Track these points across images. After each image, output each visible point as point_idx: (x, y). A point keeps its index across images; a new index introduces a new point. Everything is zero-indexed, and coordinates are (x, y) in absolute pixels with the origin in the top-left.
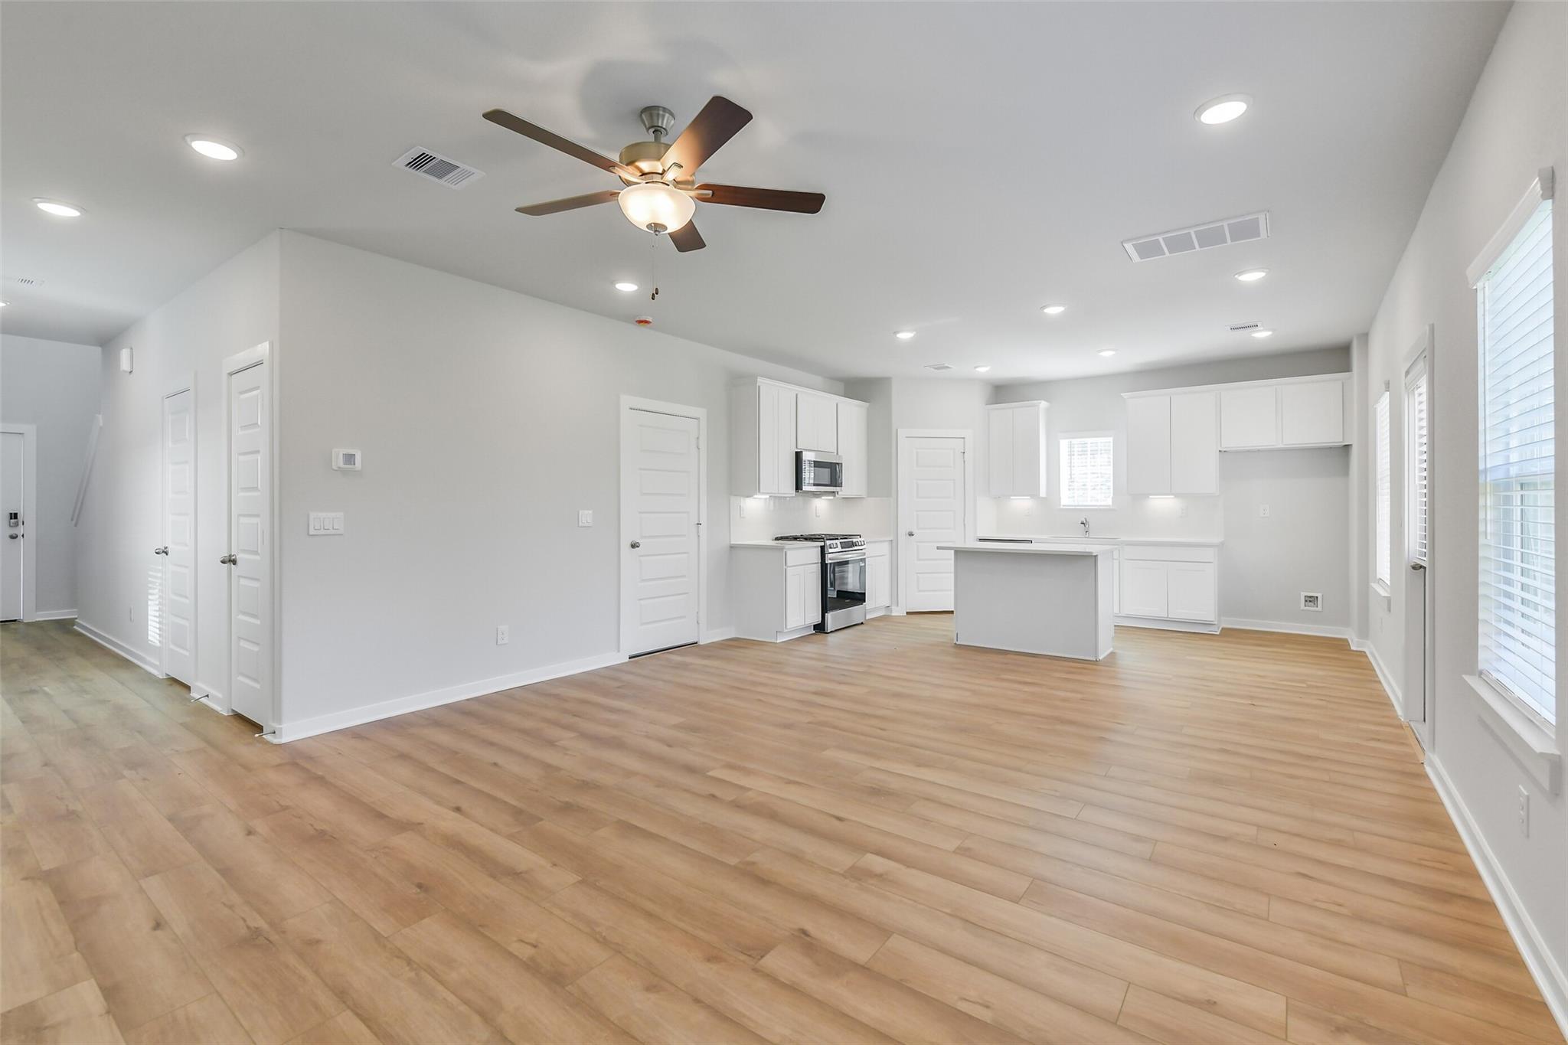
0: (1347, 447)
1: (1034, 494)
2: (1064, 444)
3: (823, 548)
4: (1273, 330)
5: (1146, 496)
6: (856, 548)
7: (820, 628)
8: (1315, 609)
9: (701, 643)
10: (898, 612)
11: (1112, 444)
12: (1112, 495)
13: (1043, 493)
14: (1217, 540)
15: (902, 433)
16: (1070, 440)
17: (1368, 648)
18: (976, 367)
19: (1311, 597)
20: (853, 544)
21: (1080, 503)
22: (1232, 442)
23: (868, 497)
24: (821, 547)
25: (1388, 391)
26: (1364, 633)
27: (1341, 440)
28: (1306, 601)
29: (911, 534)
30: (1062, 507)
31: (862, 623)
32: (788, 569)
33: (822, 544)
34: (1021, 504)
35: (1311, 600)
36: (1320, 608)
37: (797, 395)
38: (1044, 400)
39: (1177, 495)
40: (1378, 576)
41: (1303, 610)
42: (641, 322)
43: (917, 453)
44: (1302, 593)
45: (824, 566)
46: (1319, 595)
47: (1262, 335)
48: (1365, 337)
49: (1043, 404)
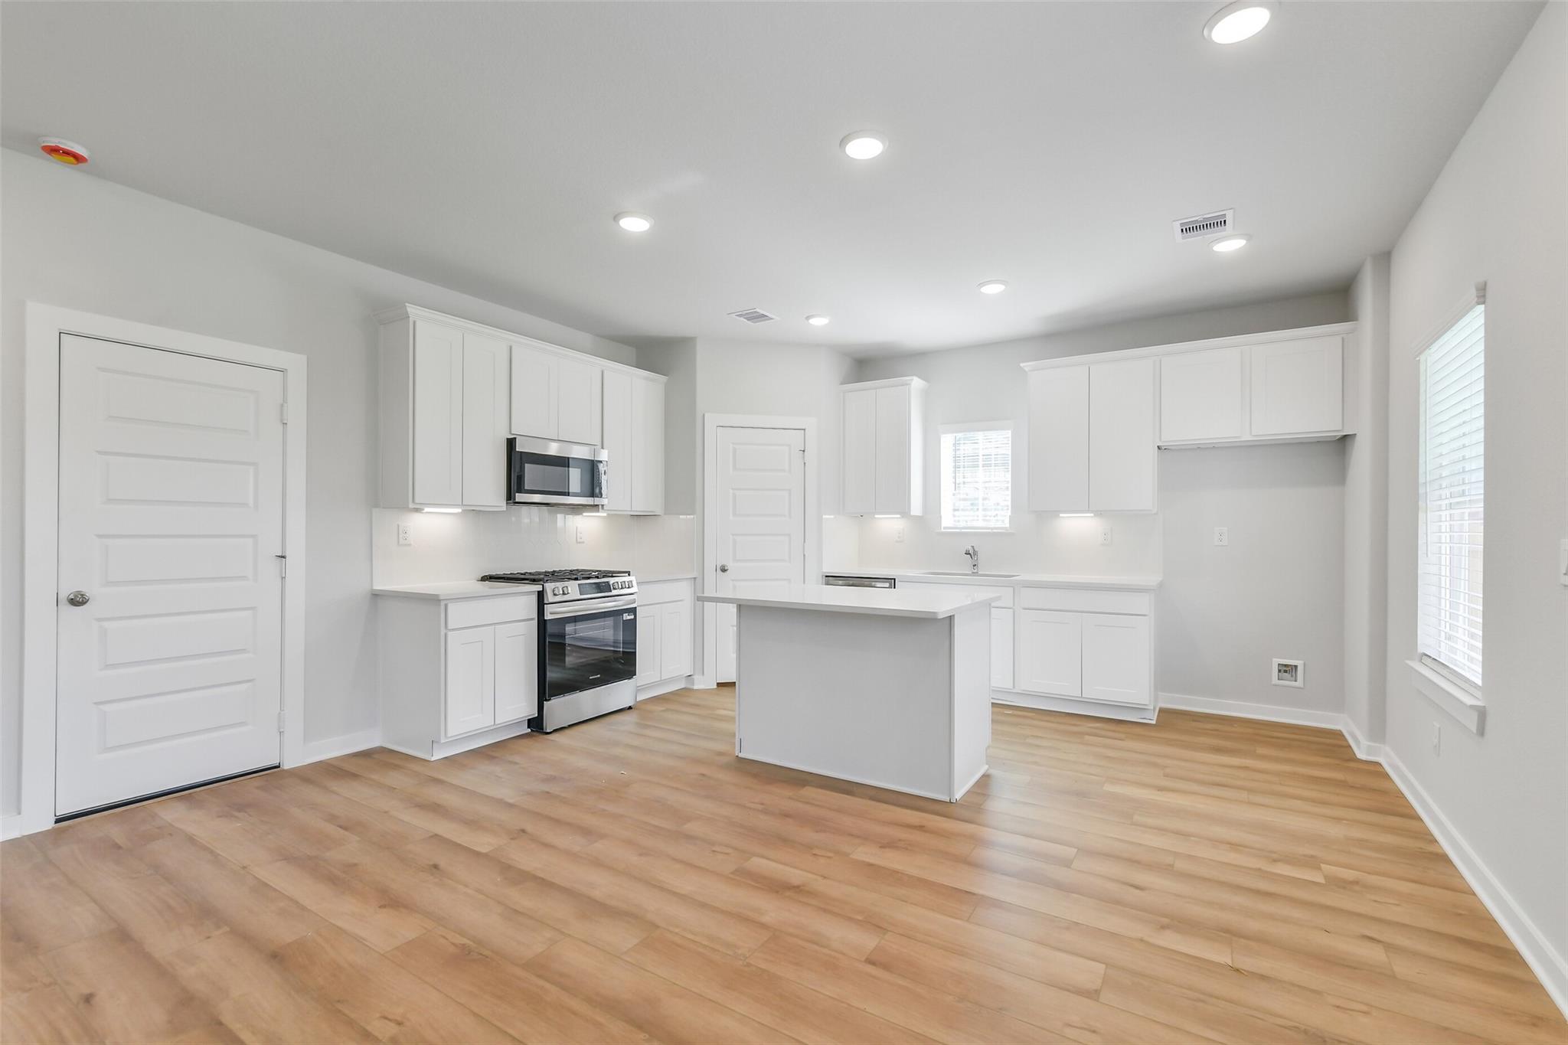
0: (1344, 442)
1: (905, 513)
2: (947, 441)
3: (541, 595)
4: (1249, 237)
5: (1055, 514)
6: (614, 592)
7: (536, 725)
8: (1293, 683)
9: (287, 766)
10: (705, 682)
11: (1010, 439)
12: (1010, 514)
13: (916, 508)
14: (1153, 579)
15: (711, 420)
16: (955, 435)
17: (1386, 757)
18: (808, 318)
19: (1286, 666)
20: (607, 588)
21: (969, 524)
22: (1174, 435)
23: (665, 514)
24: (539, 592)
25: (1484, 303)
26: (1378, 730)
27: (1340, 428)
28: (1280, 671)
29: (724, 570)
30: (943, 530)
31: (630, 708)
32: (450, 634)
33: (540, 588)
34: (890, 525)
35: (1287, 670)
36: (1299, 683)
37: (511, 348)
38: (917, 376)
39: (1099, 513)
40: (1421, 649)
41: (1275, 685)
42: (54, 150)
43: (735, 450)
44: (1274, 660)
45: (542, 623)
46: (1299, 663)
47: (1229, 246)
48: (1385, 259)
49: (916, 383)
